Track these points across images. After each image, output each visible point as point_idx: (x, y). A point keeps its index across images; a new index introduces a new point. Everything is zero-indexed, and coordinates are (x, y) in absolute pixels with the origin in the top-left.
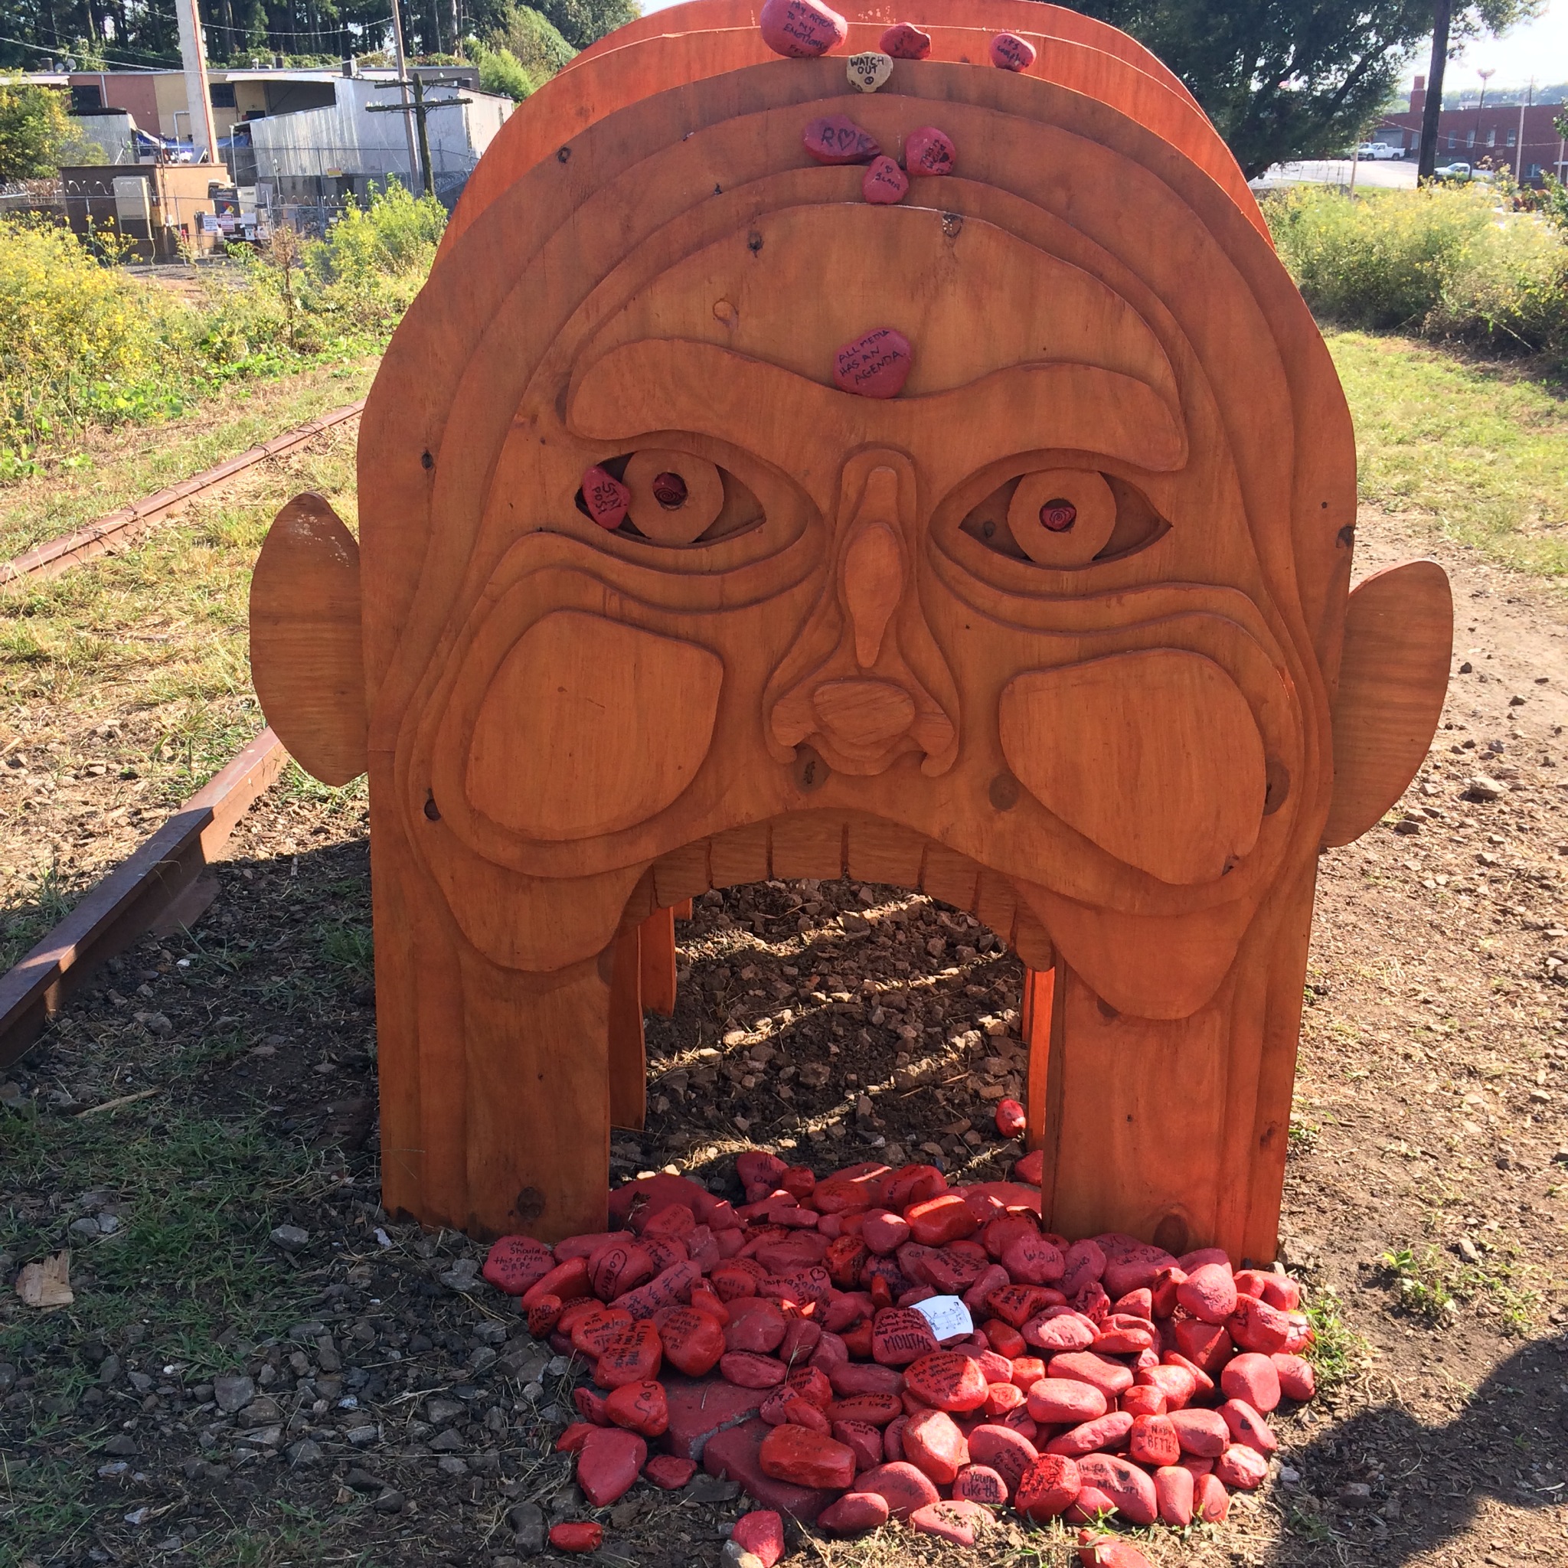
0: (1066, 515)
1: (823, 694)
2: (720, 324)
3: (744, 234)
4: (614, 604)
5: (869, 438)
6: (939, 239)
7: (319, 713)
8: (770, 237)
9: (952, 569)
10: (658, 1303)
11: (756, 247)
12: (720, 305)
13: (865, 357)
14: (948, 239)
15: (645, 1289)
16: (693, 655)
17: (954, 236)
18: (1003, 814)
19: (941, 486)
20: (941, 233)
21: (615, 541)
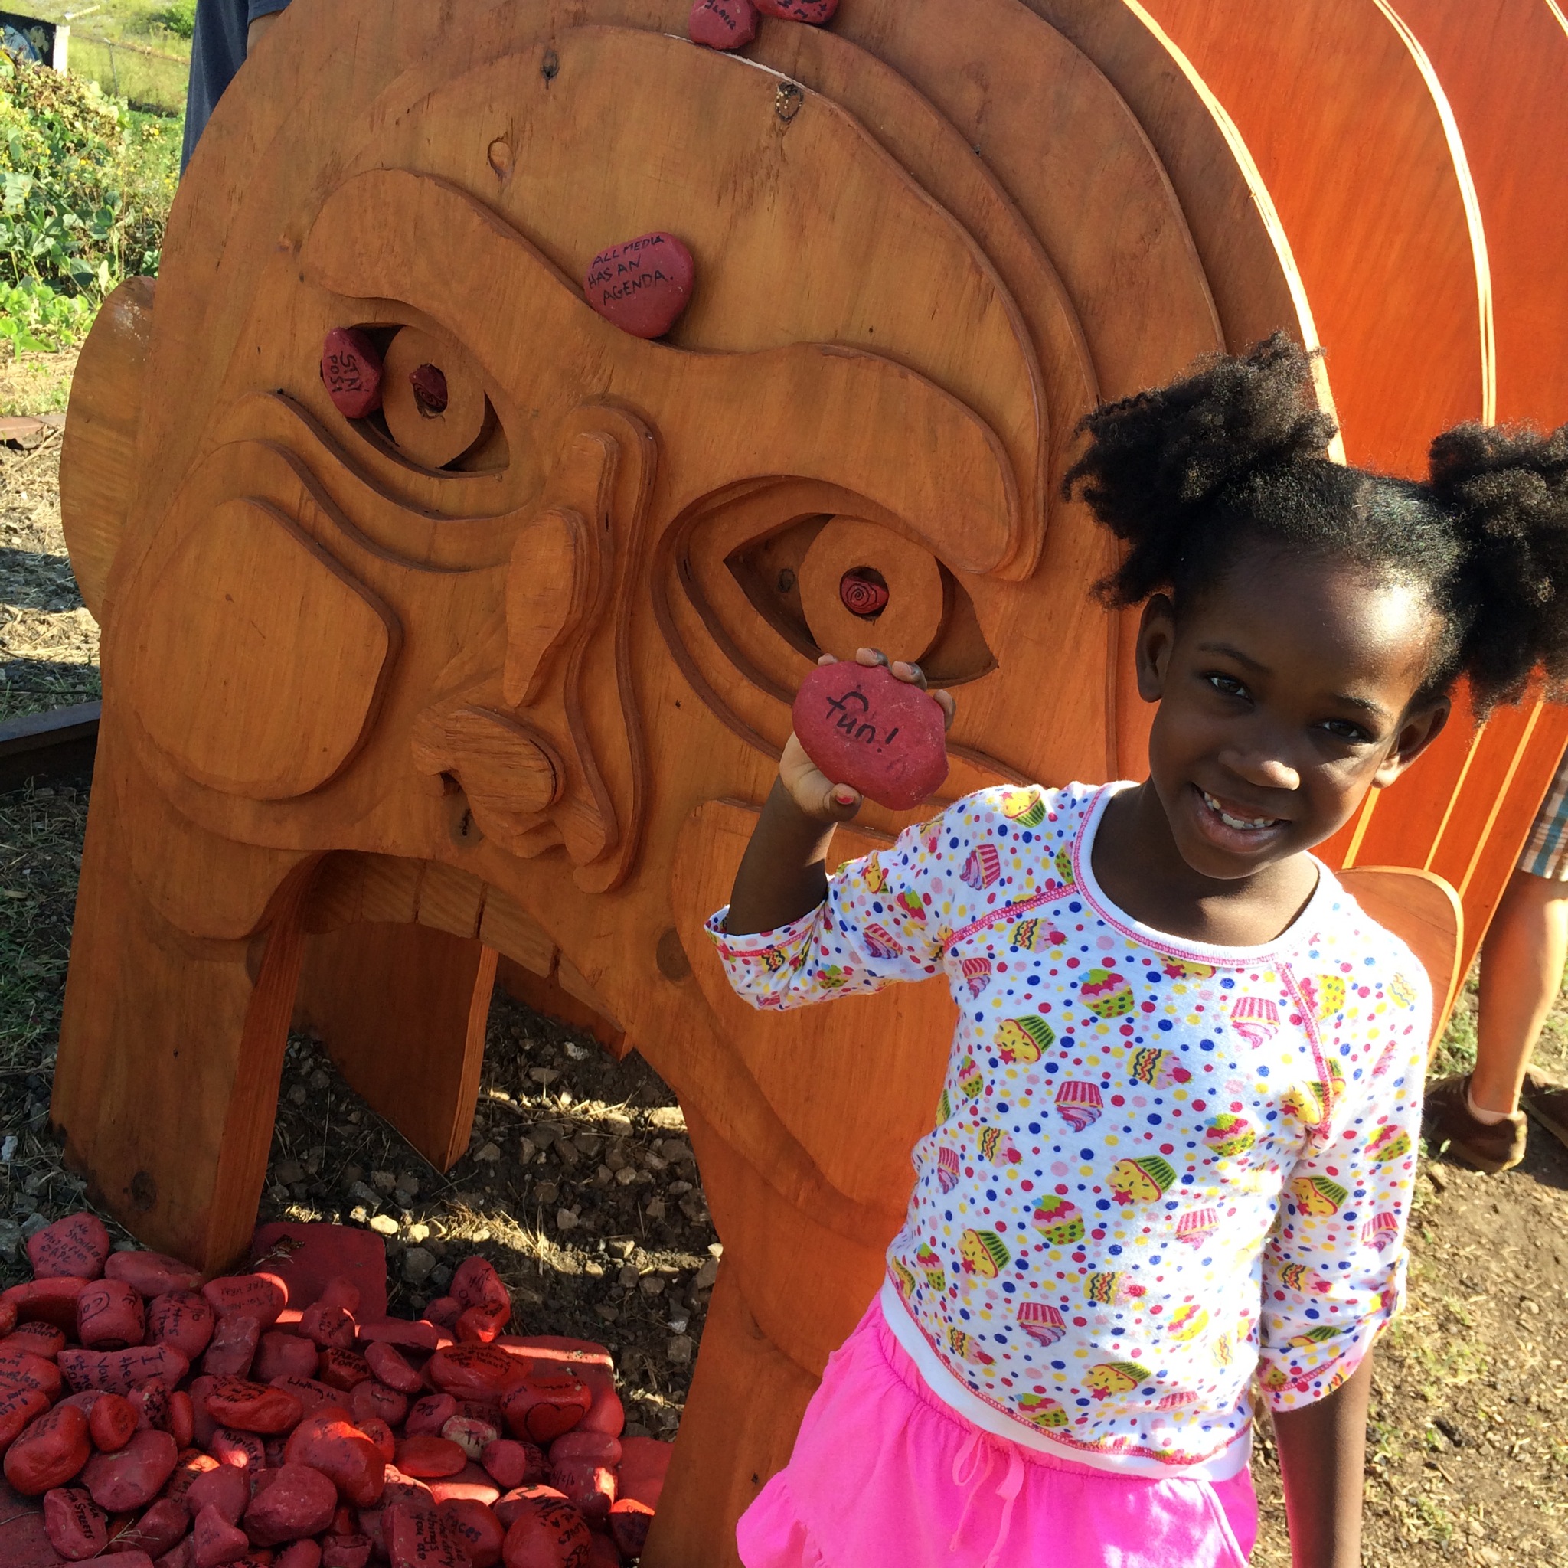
0: (873, 593)
1: (457, 719)
2: (492, 172)
3: (539, 51)
4: (310, 511)
5: (614, 390)
6: (768, 120)
7: (106, 540)
8: (568, 63)
9: (690, 617)
10: (102, 1380)
11: (549, 73)
12: (498, 146)
13: (621, 268)
14: (778, 121)
15: (97, 1356)
16: (361, 611)
17: (788, 119)
18: (668, 983)
19: (687, 488)
20: (771, 110)
21: (350, 433)
